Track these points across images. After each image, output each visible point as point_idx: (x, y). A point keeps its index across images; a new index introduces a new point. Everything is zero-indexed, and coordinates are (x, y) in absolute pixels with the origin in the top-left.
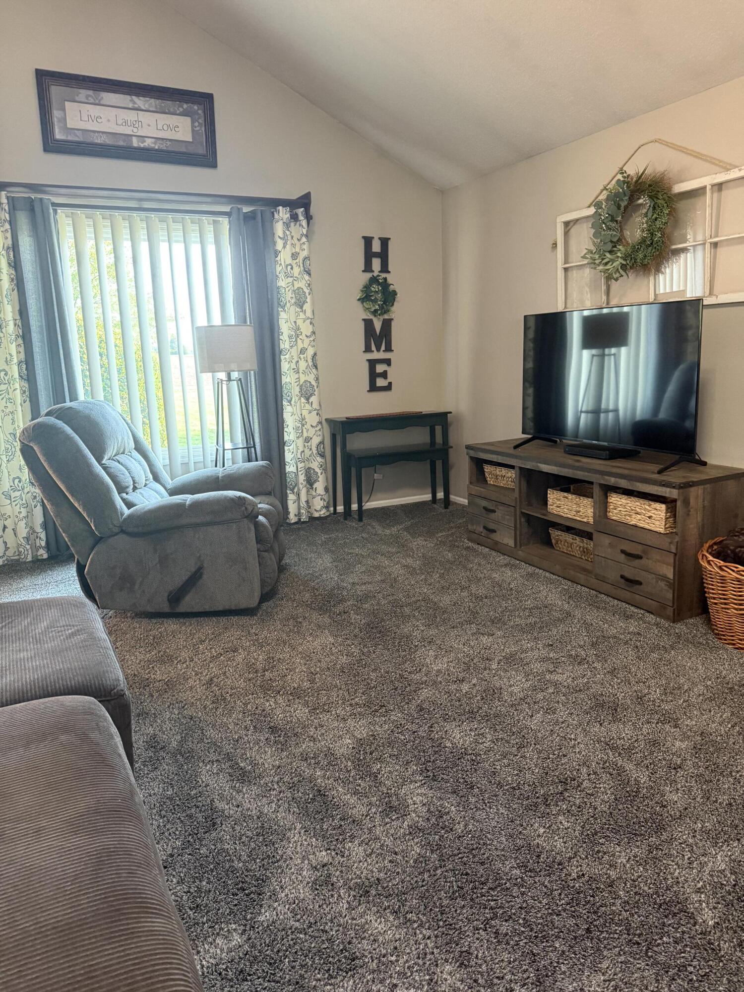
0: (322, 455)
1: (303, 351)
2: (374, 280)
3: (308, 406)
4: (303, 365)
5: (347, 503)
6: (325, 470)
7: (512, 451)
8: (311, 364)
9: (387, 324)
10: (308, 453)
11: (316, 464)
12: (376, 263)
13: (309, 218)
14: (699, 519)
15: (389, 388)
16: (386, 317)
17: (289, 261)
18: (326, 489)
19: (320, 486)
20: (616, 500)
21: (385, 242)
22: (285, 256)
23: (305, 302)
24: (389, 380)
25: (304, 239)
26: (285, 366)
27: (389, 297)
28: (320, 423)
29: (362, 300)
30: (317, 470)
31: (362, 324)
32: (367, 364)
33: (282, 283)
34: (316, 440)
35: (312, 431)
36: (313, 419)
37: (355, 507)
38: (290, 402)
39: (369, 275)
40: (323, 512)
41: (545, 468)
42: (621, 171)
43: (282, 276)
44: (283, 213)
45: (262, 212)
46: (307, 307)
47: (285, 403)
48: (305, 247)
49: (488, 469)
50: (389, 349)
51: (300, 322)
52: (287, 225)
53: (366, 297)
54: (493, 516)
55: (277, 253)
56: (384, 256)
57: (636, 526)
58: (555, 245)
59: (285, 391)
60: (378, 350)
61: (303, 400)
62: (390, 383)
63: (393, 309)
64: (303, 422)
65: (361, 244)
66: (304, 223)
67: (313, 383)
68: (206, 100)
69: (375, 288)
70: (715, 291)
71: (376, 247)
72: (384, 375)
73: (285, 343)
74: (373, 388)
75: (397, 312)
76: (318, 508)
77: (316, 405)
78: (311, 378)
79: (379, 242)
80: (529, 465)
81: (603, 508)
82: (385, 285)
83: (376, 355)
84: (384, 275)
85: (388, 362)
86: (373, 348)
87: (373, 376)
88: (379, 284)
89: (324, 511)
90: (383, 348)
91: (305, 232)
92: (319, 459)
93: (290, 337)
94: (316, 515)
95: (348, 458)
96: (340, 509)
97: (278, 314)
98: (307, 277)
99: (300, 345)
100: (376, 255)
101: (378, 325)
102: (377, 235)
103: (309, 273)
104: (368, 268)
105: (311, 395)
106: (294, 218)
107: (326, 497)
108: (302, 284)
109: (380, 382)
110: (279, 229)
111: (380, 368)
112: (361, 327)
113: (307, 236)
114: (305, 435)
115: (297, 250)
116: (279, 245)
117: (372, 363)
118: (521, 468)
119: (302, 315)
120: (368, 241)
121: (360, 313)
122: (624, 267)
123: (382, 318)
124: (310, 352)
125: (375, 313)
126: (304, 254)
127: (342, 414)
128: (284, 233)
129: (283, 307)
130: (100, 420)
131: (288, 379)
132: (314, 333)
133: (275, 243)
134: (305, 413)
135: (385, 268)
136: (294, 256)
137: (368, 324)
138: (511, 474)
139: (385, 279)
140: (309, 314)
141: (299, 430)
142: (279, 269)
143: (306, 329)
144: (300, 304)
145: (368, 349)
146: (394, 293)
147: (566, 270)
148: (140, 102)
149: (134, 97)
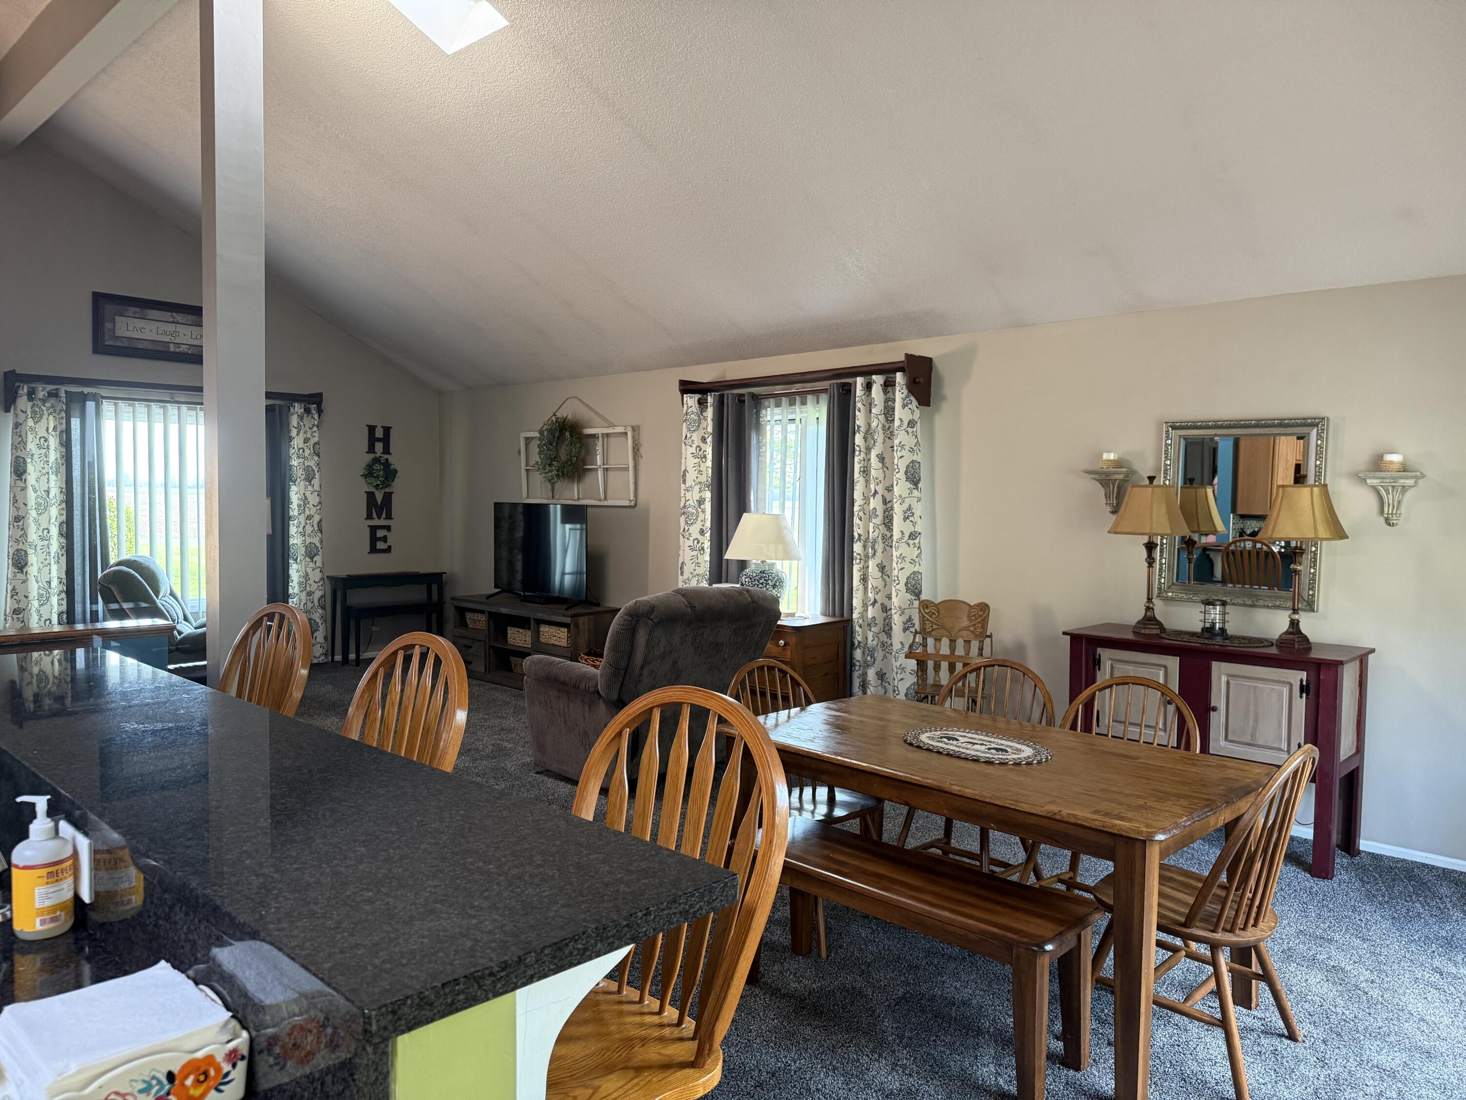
0: (323, 608)
1: (309, 517)
2: (376, 460)
3: (311, 565)
4: (309, 529)
5: (345, 653)
6: (325, 621)
7: (484, 600)
8: (316, 528)
9: (388, 497)
10: (310, 605)
11: (317, 617)
12: (379, 447)
13: (320, 411)
14: (586, 636)
15: (388, 550)
16: (387, 490)
17: (301, 445)
18: (326, 638)
19: (320, 635)
20: (544, 629)
21: (387, 430)
22: (297, 442)
23: (313, 477)
24: (389, 543)
25: (315, 429)
26: (293, 530)
27: (390, 474)
28: (322, 579)
29: (365, 476)
30: (318, 620)
31: (365, 495)
32: (368, 530)
33: (294, 462)
34: (318, 594)
35: (315, 586)
36: (316, 576)
37: (352, 656)
38: (296, 560)
39: (372, 456)
40: (322, 659)
41: (504, 610)
42: (554, 415)
43: (294, 457)
44: (298, 408)
45: (280, 405)
46: (316, 482)
47: (291, 561)
48: (316, 434)
49: (469, 615)
50: (389, 517)
51: (308, 494)
52: (301, 418)
53: (369, 473)
54: (471, 650)
55: (291, 439)
56: (386, 440)
57: (553, 645)
58: (519, 452)
59: (292, 551)
60: (379, 517)
61: (307, 559)
62: (390, 547)
63: (394, 484)
64: (306, 576)
65: (366, 431)
66: (316, 416)
67: (318, 544)
69: (377, 467)
70: (608, 496)
71: (379, 433)
72: (384, 539)
73: (294, 510)
74: (373, 550)
75: (398, 487)
76: (317, 655)
77: (319, 564)
78: (316, 541)
79: (382, 430)
80: (494, 609)
81: (537, 635)
82: (387, 464)
83: (376, 522)
84: (386, 456)
85: (388, 528)
86: (375, 515)
87: (374, 539)
88: (381, 464)
89: (323, 657)
90: (384, 516)
91: (316, 423)
92: (320, 611)
93: (299, 506)
94: (315, 661)
95: (348, 611)
96: (338, 658)
97: (290, 488)
98: (316, 458)
99: (307, 513)
100: (379, 440)
101: (379, 497)
102: (379, 423)
103: (318, 455)
104: (371, 449)
105: (315, 555)
106: (308, 411)
107: (325, 645)
108: (312, 463)
109: (380, 545)
110: (294, 421)
111: (380, 533)
112: (364, 498)
113: (317, 426)
114: (308, 589)
115: (309, 435)
116: (294, 433)
117: (373, 529)
118: (489, 612)
119: (310, 488)
120: (372, 429)
121: (364, 487)
122: (558, 476)
123: (383, 491)
124: (317, 518)
125: (377, 487)
126: (316, 439)
127: (343, 573)
128: (298, 423)
129: (294, 482)
131: (296, 540)
132: (320, 503)
133: (289, 431)
134: (309, 570)
135: (386, 451)
136: (306, 441)
137: (370, 496)
138: (483, 618)
139: (387, 460)
140: (317, 487)
141: (303, 585)
142: (292, 451)
143: (313, 499)
144: (309, 479)
145: (369, 517)
146: (395, 471)
147: (527, 470)
148: (179, 317)
149: (174, 314)
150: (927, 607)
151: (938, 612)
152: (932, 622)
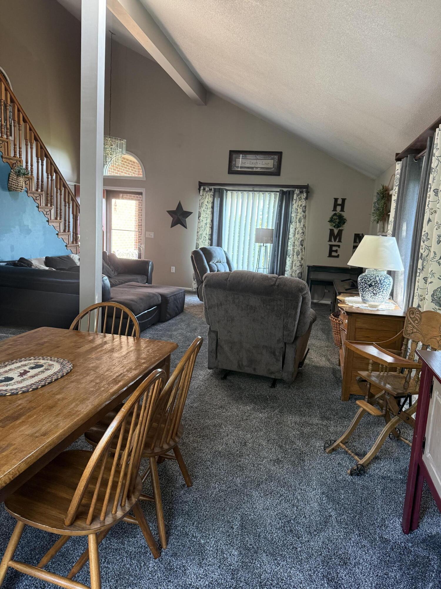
2: (335, 214)
4: (297, 244)
8: (300, 244)
9: (340, 232)
12: (339, 208)
13: (307, 192)
15: (338, 256)
16: (340, 228)
17: (297, 208)
21: (344, 200)
22: (295, 206)
23: (302, 221)
24: (338, 253)
25: (304, 200)
26: (289, 244)
27: (342, 221)
31: (329, 230)
32: (329, 247)
33: (293, 215)
34: (298, 272)
35: (297, 268)
36: (297, 264)
39: (334, 212)
43: (293, 213)
44: (297, 191)
46: (302, 223)
47: (288, 257)
48: (304, 203)
50: (340, 241)
52: (298, 195)
53: (331, 221)
55: (292, 205)
56: (343, 205)
59: (288, 253)
60: (335, 241)
62: (338, 255)
63: (344, 226)
65: (333, 201)
66: (305, 194)
67: (300, 251)
68: (280, 154)
69: (335, 217)
71: (340, 202)
72: (336, 251)
73: (291, 235)
74: (330, 255)
75: (346, 227)
77: (300, 259)
78: (300, 249)
79: (341, 200)
82: (341, 216)
83: (333, 243)
84: (341, 213)
85: (339, 246)
86: (333, 240)
87: (331, 251)
88: (337, 216)
90: (337, 240)
91: (305, 197)
93: (294, 233)
97: (290, 225)
98: (303, 213)
99: (296, 236)
100: (339, 205)
101: (336, 231)
102: (340, 198)
104: (335, 209)
106: (301, 192)
108: (301, 215)
109: (334, 254)
111: (334, 248)
112: (328, 232)
114: (293, 269)
115: (301, 203)
116: (294, 202)
117: (331, 246)
120: (336, 200)
121: (329, 226)
123: (338, 229)
125: (334, 226)
126: (304, 205)
128: (296, 198)
129: (292, 223)
130: (213, 252)
131: (290, 248)
133: (292, 201)
135: (342, 210)
136: (300, 205)
137: (332, 231)
140: (302, 226)
141: (291, 267)
142: (292, 210)
143: (300, 231)
144: (299, 222)
145: (330, 240)
146: (345, 220)
148: (258, 157)
149: (257, 156)
150: (413, 314)
151: (420, 319)
152: (414, 327)
